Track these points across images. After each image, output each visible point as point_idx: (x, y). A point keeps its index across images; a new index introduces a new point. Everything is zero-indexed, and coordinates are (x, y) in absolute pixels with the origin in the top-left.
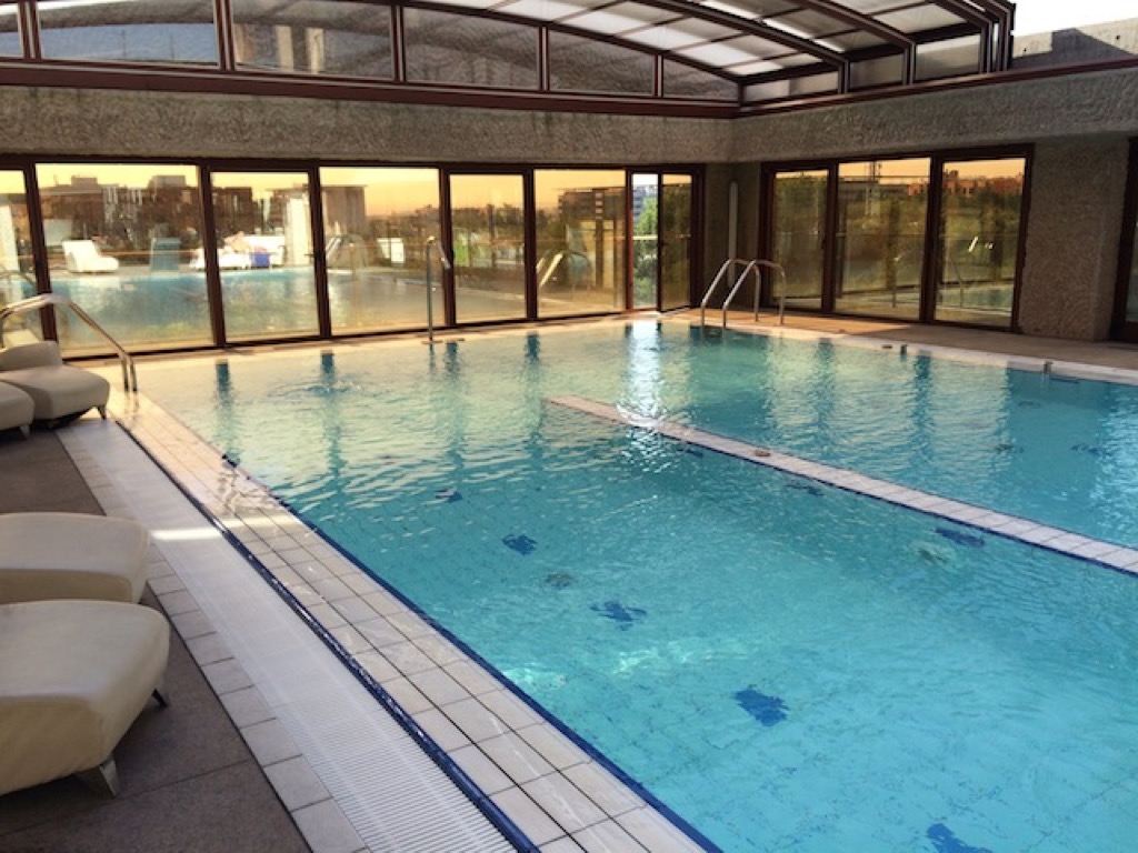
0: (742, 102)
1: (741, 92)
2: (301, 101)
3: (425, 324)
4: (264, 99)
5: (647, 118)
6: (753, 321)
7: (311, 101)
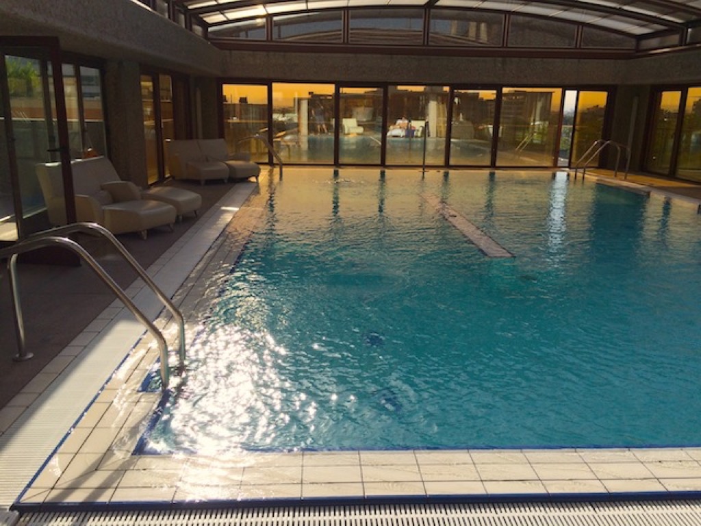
0: (637, 50)
1: (638, 45)
2: (375, 56)
3: (421, 164)
4: (358, 55)
5: (566, 60)
6: (613, 177)
7: (379, 56)
